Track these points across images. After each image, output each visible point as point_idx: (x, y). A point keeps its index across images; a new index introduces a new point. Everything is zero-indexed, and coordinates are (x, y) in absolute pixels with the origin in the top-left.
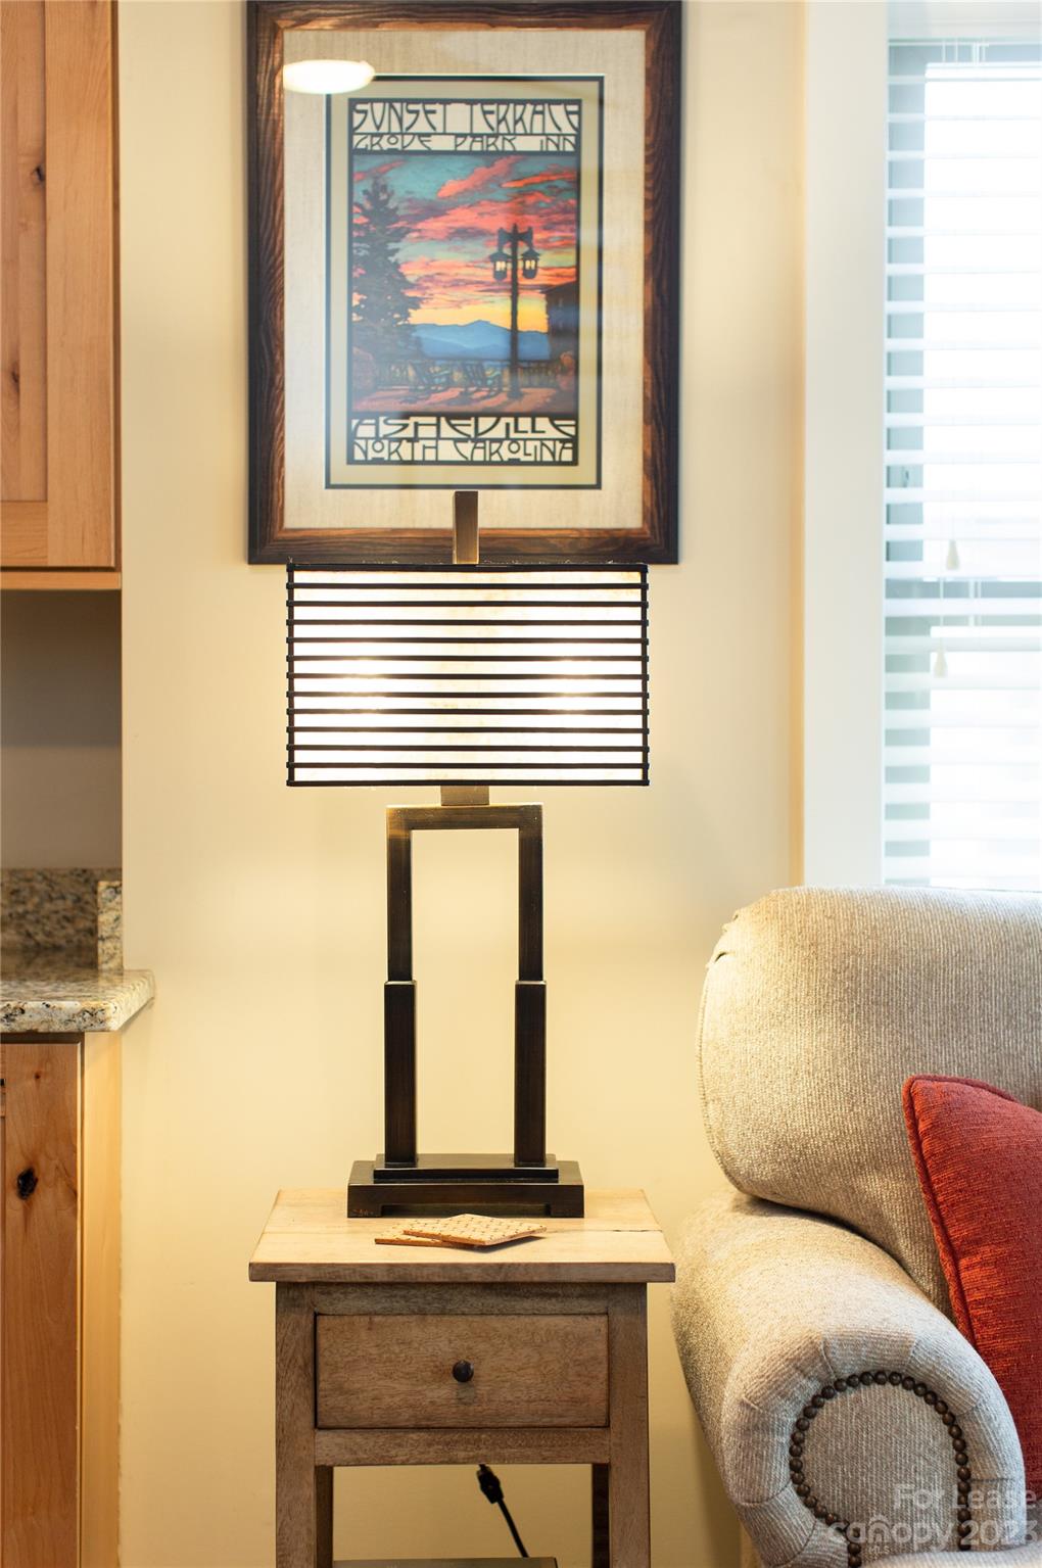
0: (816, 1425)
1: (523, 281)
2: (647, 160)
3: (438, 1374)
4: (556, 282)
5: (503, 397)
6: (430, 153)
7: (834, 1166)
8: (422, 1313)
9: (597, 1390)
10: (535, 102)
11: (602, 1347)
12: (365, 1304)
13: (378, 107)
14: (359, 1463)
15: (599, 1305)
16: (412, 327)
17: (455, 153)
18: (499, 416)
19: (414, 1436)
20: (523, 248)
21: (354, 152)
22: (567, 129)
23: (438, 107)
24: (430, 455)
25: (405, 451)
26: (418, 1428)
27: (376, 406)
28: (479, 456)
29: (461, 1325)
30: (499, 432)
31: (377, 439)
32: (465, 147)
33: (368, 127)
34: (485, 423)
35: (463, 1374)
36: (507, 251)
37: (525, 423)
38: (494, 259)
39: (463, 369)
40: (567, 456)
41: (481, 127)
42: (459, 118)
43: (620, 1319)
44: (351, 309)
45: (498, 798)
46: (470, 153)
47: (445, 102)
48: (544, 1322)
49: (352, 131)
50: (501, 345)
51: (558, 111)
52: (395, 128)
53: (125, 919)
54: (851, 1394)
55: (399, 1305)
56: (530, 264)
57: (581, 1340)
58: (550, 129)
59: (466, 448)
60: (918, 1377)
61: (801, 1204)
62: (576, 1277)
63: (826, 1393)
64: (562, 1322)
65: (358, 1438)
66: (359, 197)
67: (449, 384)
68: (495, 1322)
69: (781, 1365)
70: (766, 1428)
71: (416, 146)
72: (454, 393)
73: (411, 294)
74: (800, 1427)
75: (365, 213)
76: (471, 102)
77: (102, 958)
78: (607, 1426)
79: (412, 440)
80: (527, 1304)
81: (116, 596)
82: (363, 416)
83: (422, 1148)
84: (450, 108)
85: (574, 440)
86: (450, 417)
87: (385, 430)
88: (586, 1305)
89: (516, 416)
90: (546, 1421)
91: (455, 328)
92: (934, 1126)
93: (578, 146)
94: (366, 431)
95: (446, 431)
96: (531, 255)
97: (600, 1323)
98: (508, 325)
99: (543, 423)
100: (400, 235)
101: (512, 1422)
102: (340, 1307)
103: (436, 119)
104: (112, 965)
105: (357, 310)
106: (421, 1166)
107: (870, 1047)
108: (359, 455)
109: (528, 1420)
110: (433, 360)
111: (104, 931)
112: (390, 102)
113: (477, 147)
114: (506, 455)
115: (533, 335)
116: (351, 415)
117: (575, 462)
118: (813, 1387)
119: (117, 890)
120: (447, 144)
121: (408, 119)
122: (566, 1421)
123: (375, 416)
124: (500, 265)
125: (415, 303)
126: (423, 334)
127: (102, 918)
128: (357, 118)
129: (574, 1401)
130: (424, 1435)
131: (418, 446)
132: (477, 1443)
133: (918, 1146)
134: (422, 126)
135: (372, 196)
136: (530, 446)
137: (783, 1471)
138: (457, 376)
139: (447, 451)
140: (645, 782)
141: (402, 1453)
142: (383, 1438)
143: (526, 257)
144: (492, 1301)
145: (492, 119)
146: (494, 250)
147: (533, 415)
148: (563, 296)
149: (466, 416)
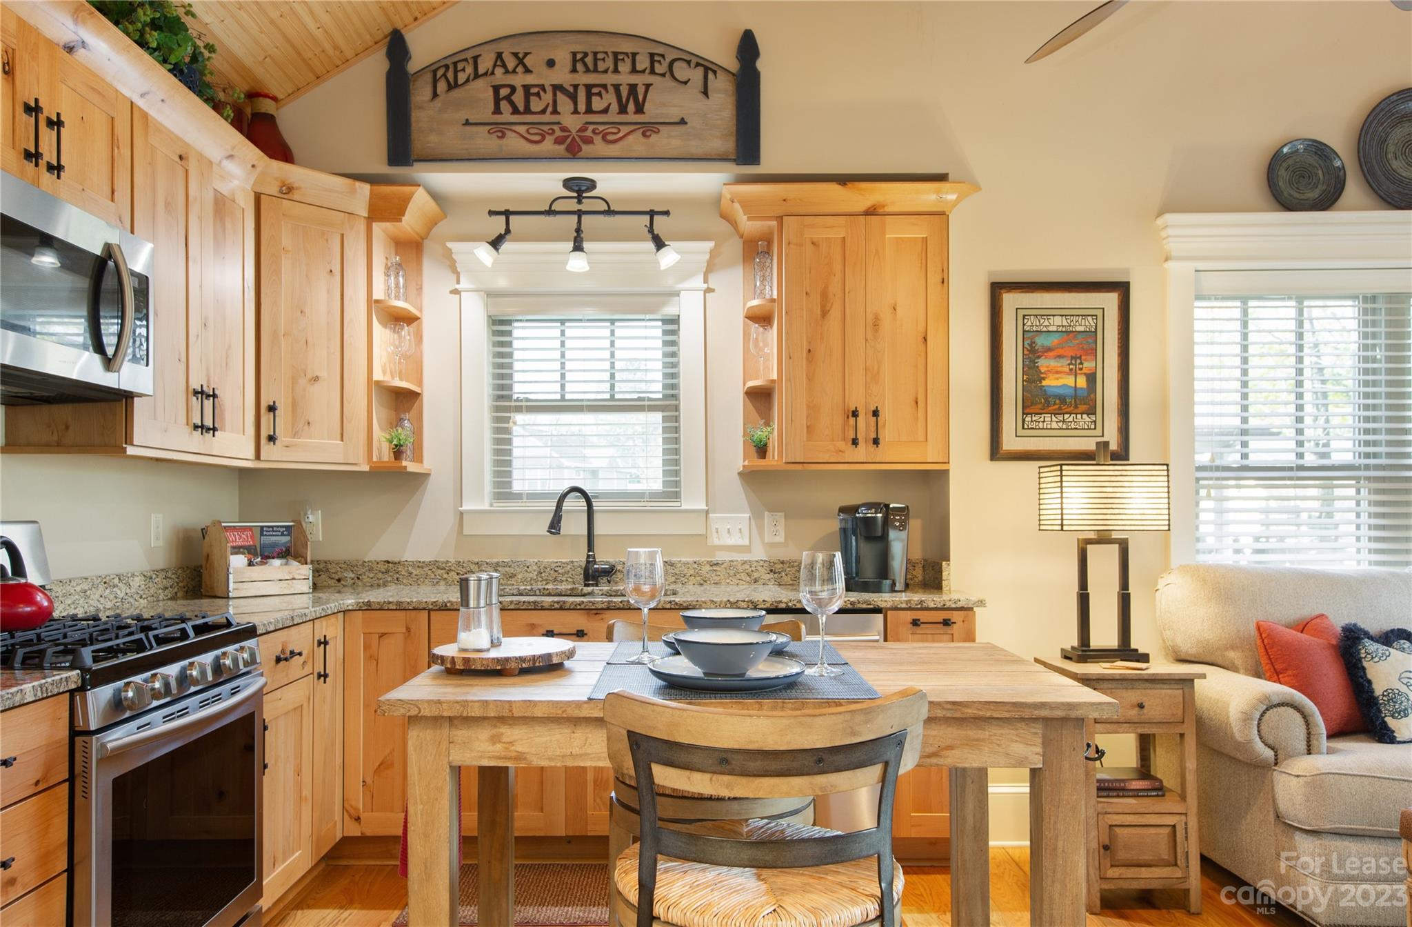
0: (1264, 718)
1: (1078, 372)
2: (1119, 334)
3: (1133, 707)
4: (1089, 372)
5: (1072, 408)
6: (1049, 331)
7: (1218, 648)
8: (1127, 689)
9: (1180, 712)
10: (1082, 316)
11: (1181, 699)
12: (1110, 686)
13: (1032, 317)
14: (1108, 733)
15: (1181, 686)
16: (1043, 386)
17: (1057, 331)
18: (1071, 414)
19: (1125, 725)
20: (1078, 361)
21: (1024, 331)
22: (1092, 324)
23: (1052, 317)
24: (1049, 427)
25: (1041, 425)
26: (1126, 723)
27: (1031, 411)
28: (1064, 427)
29: (1138, 692)
30: (1071, 419)
31: (1032, 421)
32: (1060, 330)
33: (1029, 323)
34: (1066, 416)
35: (1141, 706)
36: (1073, 362)
37: (1079, 416)
38: (1069, 365)
39: (1060, 399)
40: (1093, 427)
41: (1065, 323)
42: (1058, 320)
43: (1187, 690)
44: (1023, 381)
45: (1115, 536)
46: (1062, 332)
47: (1054, 316)
48: (1164, 691)
49: (1024, 325)
50: (1072, 392)
51: (1090, 318)
52: (1038, 324)
53: (951, 574)
54: (1275, 710)
55: (1120, 686)
56: (1081, 366)
57: (1175, 697)
58: (1087, 324)
59: (1060, 424)
60: (1296, 704)
61: (1204, 660)
62: (1177, 677)
63: (1267, 709)
64: (1169, 691)
65: (1108, 726)
66: (1026, 345)
67: (1055, 404)
68: (1149, 691)
69: (1254, 701)
70: (1252, 719)
71: (1045, 329)
72: (1057, 407)
73: (1042, 376)
74: (1260, 719)
75: (1028, 350)
76: (1062, 316)
77: (944, 586)
78: (1183, 722)
79: (1044, 421)
80: (1158, 686)
81: (947, 471)
82: (1027, 414)
83: (1091, 644)
84: (1056, 317)
85: (1095, 422)
86: (1055, 414)
87: (1034, 418)
88: (1176, 686)
89: (1076, 414)
90: (1165, 721)
91: (1056, 387)
92: (1268, 635)
93: (1096, 329)
94: (1028, 419)
95: (1054, 419)
96: (1081, 363)
97: (1181, 691)
98: (1073, 385)
99: (1085, 416)
100: (1039, 357)
101: (1155, 721)
102: (1102, 686)
103: (1051, 321)
104: (948, 588)
105: (1026, 381)
106: (1091, 648)
107: (1227, 611)
108: (1026, 427)
109: (1159, 721)
110: (1050, 397)
111: (944, 578)
112: (1036, 316)
113: (1064, 330)
114: (1073, 427)
115: (1081, 389)
116: (1023, 414)
117: (1095, 428)
118: (1265, 707)
119: (949, 565)
120: (1054, 329)
121: (1042, 321)
122: (1171, 721)
123: (1031, 414)
124: (1071, 367)
125: (1044, 379)
126: (1046, 388)
127: (944, 574)
128: (1026, 321)
129: (1173, 715)
130: (1128, 725)
131: (1045, 424)
132: (1144, 727)
133: (1263, 641)
134: (1046, 323)
135: (1030, 345)
136: (1081, 424)
137: (1256, 732)
138: (1057, 402)
139: (1054, 425)
140: (1169, 530)
141: (1121, 730)
142: (1116, 726)
143: (1079, 364)
144: (1147, 685)
145: (1069, 321)
146: (1069, 362)
147: (1082, 414)
148: (1091, 378)
149: (1060, 414)
